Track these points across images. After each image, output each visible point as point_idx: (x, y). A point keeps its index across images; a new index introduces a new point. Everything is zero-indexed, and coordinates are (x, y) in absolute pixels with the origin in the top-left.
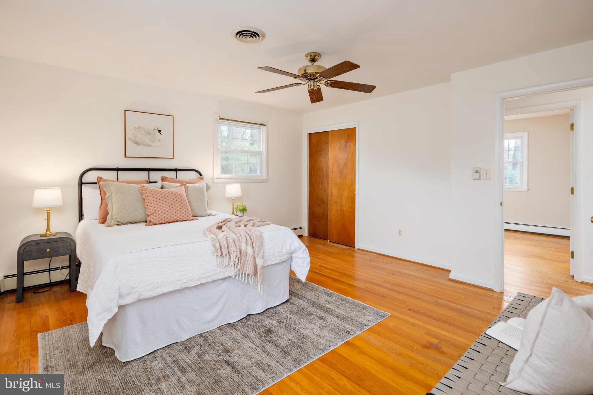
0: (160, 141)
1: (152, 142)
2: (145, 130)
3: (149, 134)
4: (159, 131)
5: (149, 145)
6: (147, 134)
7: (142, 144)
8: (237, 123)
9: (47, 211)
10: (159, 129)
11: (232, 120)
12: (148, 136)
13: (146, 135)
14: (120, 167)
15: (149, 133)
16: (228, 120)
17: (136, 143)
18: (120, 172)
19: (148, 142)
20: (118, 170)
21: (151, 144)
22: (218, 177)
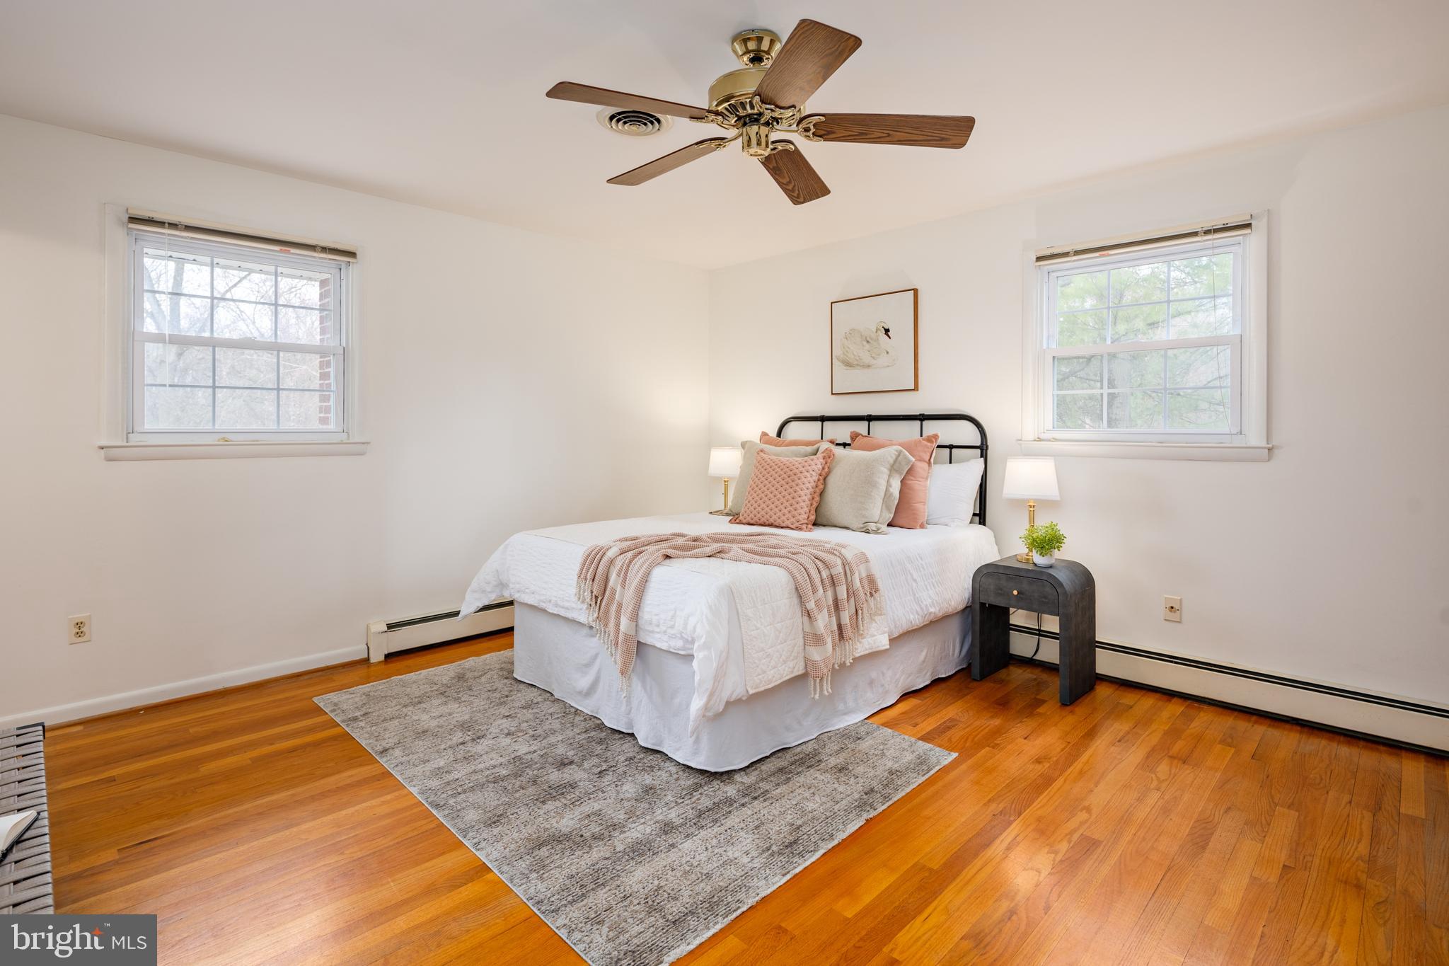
0: (887, 353)
1: (873, 358)
2: (861, 335)
3: (868, 342)
4: (887, 331)
5: (869, 366)
6: (865, 343)
7: (857, 365)
8: (1101, 256)
9: (725, 481)
10: (886, 328)
11: (1077, 253)
12: (867, 346)
13: (863, 346)
14: (827, 414)
15: (868, 339)
16: (1066, 254)
17: (848, 364)
18: (826, 424)
19: (866, 359)
20: (823, 419)
21: (873, 362)
22: (1043, 436)
